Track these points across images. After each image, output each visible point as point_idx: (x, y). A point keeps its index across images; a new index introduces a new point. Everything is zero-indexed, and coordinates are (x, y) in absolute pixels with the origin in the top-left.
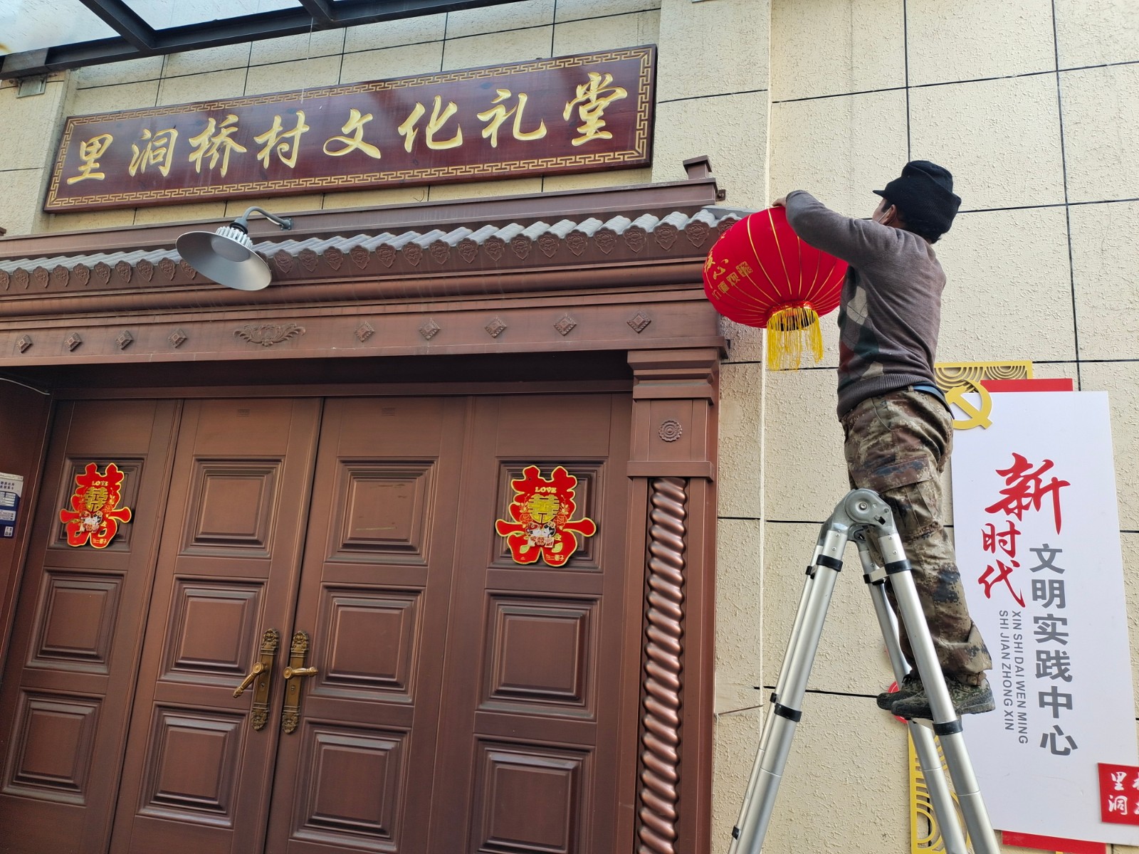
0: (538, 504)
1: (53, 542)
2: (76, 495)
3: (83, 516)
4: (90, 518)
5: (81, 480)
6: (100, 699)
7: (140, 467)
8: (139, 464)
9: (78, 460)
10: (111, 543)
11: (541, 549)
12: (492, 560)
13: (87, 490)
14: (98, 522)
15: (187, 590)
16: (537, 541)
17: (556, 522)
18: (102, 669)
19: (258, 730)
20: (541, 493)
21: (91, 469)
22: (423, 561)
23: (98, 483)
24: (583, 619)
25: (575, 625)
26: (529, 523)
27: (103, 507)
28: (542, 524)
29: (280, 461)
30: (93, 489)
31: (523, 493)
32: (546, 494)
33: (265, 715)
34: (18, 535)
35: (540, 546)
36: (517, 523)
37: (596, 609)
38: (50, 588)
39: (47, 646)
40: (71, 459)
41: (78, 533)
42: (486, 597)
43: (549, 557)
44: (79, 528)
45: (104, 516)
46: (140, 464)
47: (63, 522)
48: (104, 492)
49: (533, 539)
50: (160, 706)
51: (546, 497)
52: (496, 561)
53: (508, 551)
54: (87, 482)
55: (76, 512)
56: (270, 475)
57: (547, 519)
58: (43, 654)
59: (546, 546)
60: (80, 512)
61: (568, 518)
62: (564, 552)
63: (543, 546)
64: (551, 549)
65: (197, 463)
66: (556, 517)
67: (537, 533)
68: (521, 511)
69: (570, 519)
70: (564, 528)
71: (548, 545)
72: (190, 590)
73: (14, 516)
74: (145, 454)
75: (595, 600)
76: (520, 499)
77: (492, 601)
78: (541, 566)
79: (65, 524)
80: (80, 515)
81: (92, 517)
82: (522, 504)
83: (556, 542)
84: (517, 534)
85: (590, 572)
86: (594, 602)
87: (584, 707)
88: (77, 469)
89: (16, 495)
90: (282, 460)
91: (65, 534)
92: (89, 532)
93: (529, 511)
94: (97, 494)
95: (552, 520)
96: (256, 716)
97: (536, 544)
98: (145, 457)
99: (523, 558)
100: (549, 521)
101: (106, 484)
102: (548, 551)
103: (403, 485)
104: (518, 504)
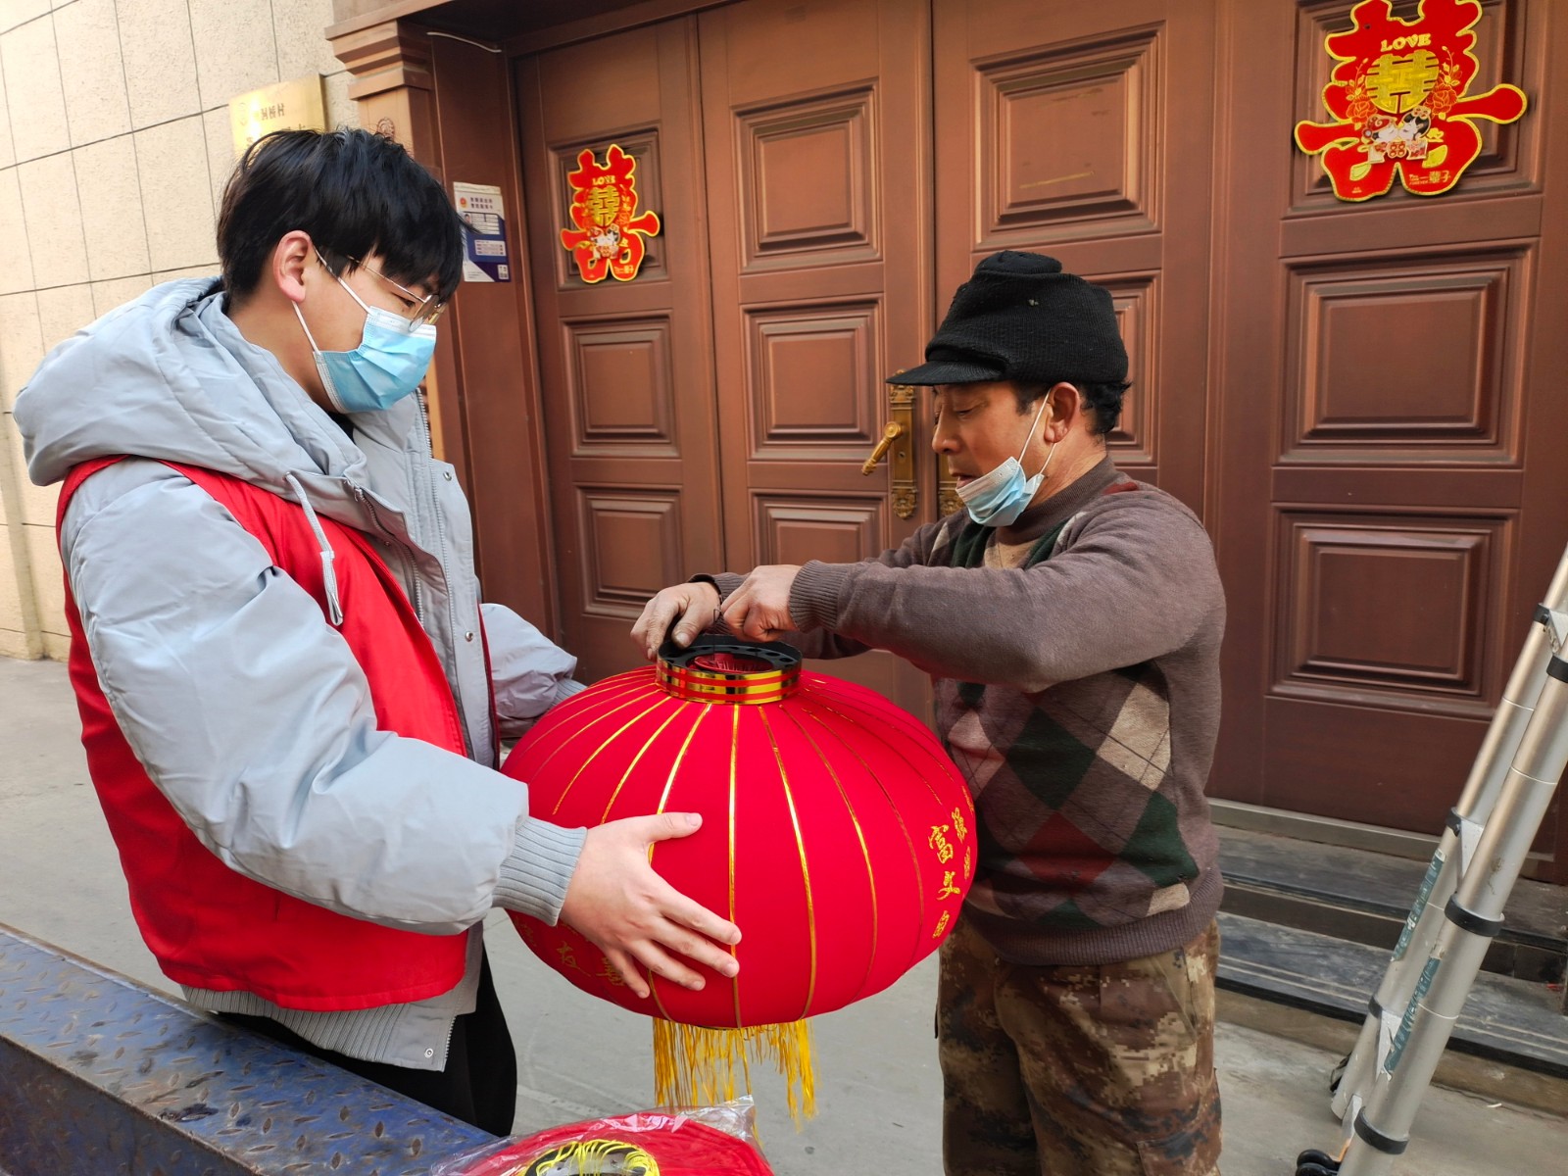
0: (1391, 76)
1: (562, 280)
2: (576, 204)
3: (594, 236)
4: (602, 236)
5: (579, 181)
6: (676, 491)
7: (654, 144)
8: (650, 138)
9: (567, 150)
10: (641, 270)
11: (1398, 165)
12: (1291, 203)
13: (589, 194)
14: (616, 240)
15: (762, 327)
16: (1388, 150)
17: (1431, 106)
18: (669, 452)
19: (905, 519)
20: (1395, 52)
21: (586, 160)
22: (1152, 224)
23: (600, 181)
24: (1493, 288)
25: (1475, 302)
26: (1370, 119)
27: (617, 218)
28: (1399, 116)
29: (869, 89)
30: (596, 191)
31: (1353, 59)
32: (1408, 50)
33: (912, 496)
34: (515, 276)
35: (1397, 159)
36: (1342, 122)
37: (1525, 265)
38: (577, 348)
39: (593, 427)
40: (555, 149)
41: (592, 262)
42: (1281, 273)
43: (1415, 179)
44: (591, 254)
45: (621, 231)
46: (653, 139)
47: (569, 250)
48: (612, 193)
49: (1379, 149)
50: (758, 495)
51: (1407, 58)
52: (1298, 203)
53: (1324, 181)
54: (585, 181)
55: (582, 230)
56: (857, 118)
57: (1410, 103)
58: (591, 437)
59: (1408, 158)
60: (588, 229)
61: (1459, 93)
62: (1450, 165)
63: (1403, 160)
64: (1421, 160)
65: (738, 120)
66: (1430, 98)
67: (1387, 135)
68: (1349, 98)
69: (1463, 94)
70: (1448, 115)
71: (1413, 154)
72: (768, 326)
73: (504, 248)
74: (658, 121)
75: (1524, 248)
76: (1346, 73)
77: (1294, 278)
78: (1398, 199)
79: (571, 252)
80: (589, 234)
81: (605, 235)
82: (1352, 82)
83: (1432, 146)
84: (1344, 144)
85: (1513, 195)
86: (1520, 254)
87: (1496, 445)
88: (568, 163)
89: (499, 218)
90: (875, 87)
91: (575, 267)
92: (606, 258)
93: (1369, 94)
94: (604, 199)
95: (1422, 104)
96: (899, 499)
97: (1386, 156)
98: (658, 126)
99: (1357, 190)
100: (1416, 106)
101: (613, 179)
102: (1414, 166)
103: (1099, 90)
104: (1342, 84)
